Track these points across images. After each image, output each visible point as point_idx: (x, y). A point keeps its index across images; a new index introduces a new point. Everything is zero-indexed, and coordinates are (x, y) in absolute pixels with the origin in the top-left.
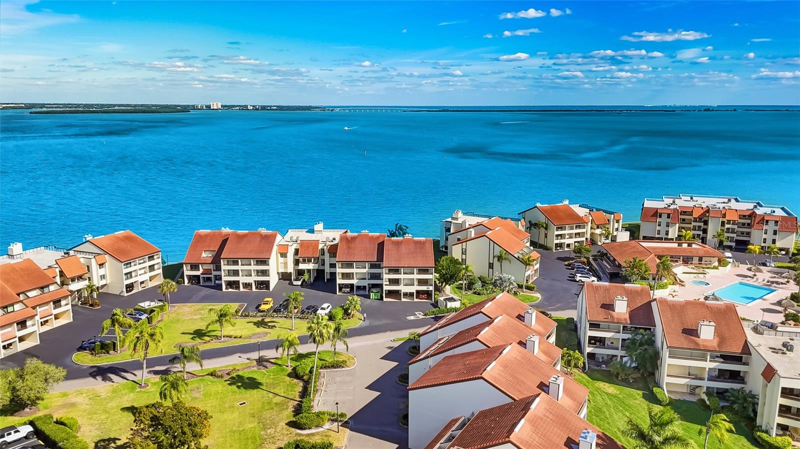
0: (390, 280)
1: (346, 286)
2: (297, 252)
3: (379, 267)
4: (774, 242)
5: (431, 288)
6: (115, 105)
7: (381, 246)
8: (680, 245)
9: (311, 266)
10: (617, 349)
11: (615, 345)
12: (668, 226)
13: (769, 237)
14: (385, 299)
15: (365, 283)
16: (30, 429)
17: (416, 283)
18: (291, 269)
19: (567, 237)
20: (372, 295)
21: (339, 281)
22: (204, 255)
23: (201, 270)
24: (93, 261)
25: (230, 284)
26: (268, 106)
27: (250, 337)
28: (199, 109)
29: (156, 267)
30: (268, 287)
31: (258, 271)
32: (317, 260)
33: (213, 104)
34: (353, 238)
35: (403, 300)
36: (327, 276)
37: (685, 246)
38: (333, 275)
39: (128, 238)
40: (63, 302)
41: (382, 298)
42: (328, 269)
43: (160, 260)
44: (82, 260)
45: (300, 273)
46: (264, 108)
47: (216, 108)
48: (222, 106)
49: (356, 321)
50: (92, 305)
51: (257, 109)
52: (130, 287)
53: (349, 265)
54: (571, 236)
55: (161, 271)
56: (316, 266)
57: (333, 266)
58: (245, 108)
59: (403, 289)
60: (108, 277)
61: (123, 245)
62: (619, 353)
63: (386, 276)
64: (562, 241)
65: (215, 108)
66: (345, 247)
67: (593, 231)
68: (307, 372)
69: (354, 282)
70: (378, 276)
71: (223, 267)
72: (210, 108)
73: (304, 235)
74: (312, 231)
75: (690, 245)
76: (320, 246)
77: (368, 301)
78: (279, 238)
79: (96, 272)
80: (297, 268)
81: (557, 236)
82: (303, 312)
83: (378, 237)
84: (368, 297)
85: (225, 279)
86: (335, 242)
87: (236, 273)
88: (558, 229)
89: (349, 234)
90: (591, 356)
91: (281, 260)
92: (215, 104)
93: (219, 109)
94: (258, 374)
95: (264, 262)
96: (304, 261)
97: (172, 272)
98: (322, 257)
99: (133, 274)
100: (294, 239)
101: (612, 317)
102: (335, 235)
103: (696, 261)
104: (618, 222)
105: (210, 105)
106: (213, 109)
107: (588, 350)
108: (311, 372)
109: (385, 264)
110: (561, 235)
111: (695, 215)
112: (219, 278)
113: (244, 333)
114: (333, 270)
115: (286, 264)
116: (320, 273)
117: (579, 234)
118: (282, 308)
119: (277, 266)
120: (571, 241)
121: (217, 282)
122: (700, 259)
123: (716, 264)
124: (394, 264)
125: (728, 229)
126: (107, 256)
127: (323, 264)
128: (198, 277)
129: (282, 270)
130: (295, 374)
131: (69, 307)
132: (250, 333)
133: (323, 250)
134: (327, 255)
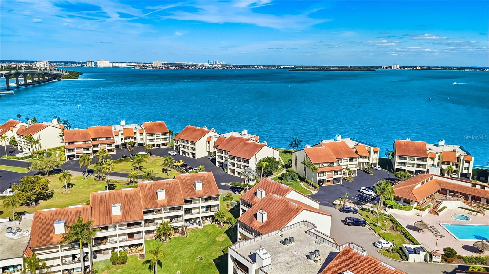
6: (337, 67)
19: (407, 165)
26: (433, 67)
28: (384, 69)
33: (394, 66)
46: (429, 68)
48: (399, 67)
51: (423, 69)
58: (415, 68)
64: (403, 168)
65: (395, 68)
92: (395, 66)
93: (397, 69)
105: (392, 67)
106: (393, 69)
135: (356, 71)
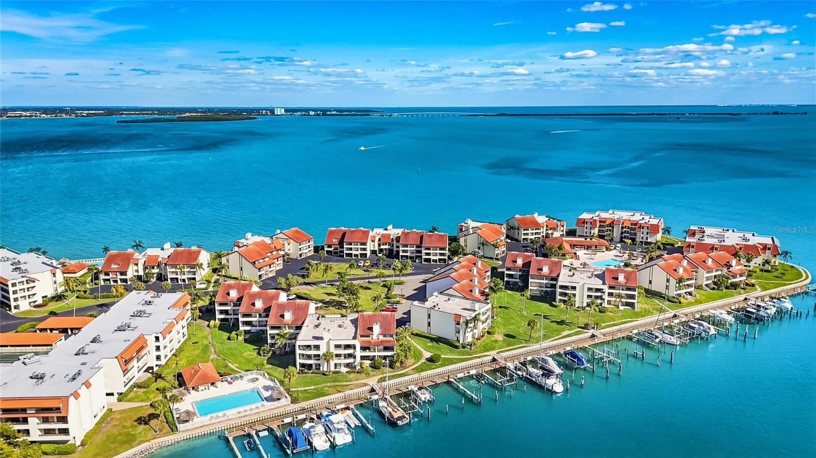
0: (426, 253)
1: (405, 256)
2: (379, 240)
3: (421, 247)
4: (647, 238)
5: (446, 257)
7: (422, 237)
8: (586, 239)
9: (387, 247)
10: (517, 279)
11: (516, 277)
12: (591, 229)
13: (645, 236)
14: (423, 263)
15: (414, 255)
16: (295, 296)
17: (438, 255)
18: (376, 248)
19: (530, 234)
20: (417, 260)
21: (401, 254)
22: (334, 241)
23: (333, 248)
24: (286, 242)
25: (348, 255)
27: (362, 275)
28: (264, 115)
29: (311, 246)
30: (366, 257)
31: (361, 248)
32: (389, 244)
34: (408, 233)
35: (432, 263)
36: (395, 253)
37: (588, 239)
38: (398, 252)
39: (297, 232)
40: (279, 259)
41: (421, 262)
42: (395, 249)
43: (312, 243)
44: (281, 242)
45: (381, 251)
47: (280, 114)
49: (409, 271)
50: (287, 262)
51: (318, 115)
52: (301, 255)
53: (406, 246)
54: (532, 234)
55: (313, 248)
56: (389, 247)
57: (398, 247)
59: (432, 257)
60: (291, 250)
61: (296, 235)
62: (518, 280)
63: (424, 251)
64: (527, 237)
66: (404, 237)
67: (547, 231)
68: (389, 284)
69: (408, 254)
70: (420, 252)
71: (345, 246)
72: (274, 113)
73: (382, 231)
74: (386, 229)
75: (591, 239)
76: (392, 237)
77: (415, 263)
78: (371, 232)
79: (287, 247)
80: (379, 248)
81: (524, 234)
82: (384, 267)
83: (421, 233)
84: (415, 262)
85: (345, 252)
86: (399, 235)
87: (351, 249)
88: (524, 230)
89: (406, 231)
90: (508, 282)
91: (372, 243)
92: (279, 110)
93: (283, 115)
94: (369, 286)
95: (365, 244)
96: (383, 244)
97: (317, 249)
98: (392, 243)
99: (302, 249)
100: (378, 233)
101: (515, 265)
102: (399, 232)
103: (593, 248)
104: (563, 226)
106: (277, 115)
107: (506, 279)
108: (391, 284)
109: (423, 245)
110: (526, 234)
111: (607, 223)
112: (343, 252)
113: (360, 274)
114: (398, 249)
115: (374, 245)
116: (391, 251)
117: (537, 233)
118: (375, 265)
119: (370, 246)
120: (533, 237)
121: (341, 254)
122: (596, 247)
123: (605, 249)
124: (427, 246)
125: (625, 231)
126: (291, 240)
127: (393, 246)
128: (331, 251)
129: (372, 249)
130: (384, 286)
131: (282, 261)
132: (362, 273)
133: (393, 239)
134: (395, 241)
135: (231, 120)
